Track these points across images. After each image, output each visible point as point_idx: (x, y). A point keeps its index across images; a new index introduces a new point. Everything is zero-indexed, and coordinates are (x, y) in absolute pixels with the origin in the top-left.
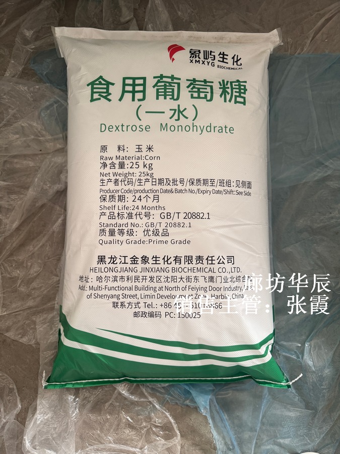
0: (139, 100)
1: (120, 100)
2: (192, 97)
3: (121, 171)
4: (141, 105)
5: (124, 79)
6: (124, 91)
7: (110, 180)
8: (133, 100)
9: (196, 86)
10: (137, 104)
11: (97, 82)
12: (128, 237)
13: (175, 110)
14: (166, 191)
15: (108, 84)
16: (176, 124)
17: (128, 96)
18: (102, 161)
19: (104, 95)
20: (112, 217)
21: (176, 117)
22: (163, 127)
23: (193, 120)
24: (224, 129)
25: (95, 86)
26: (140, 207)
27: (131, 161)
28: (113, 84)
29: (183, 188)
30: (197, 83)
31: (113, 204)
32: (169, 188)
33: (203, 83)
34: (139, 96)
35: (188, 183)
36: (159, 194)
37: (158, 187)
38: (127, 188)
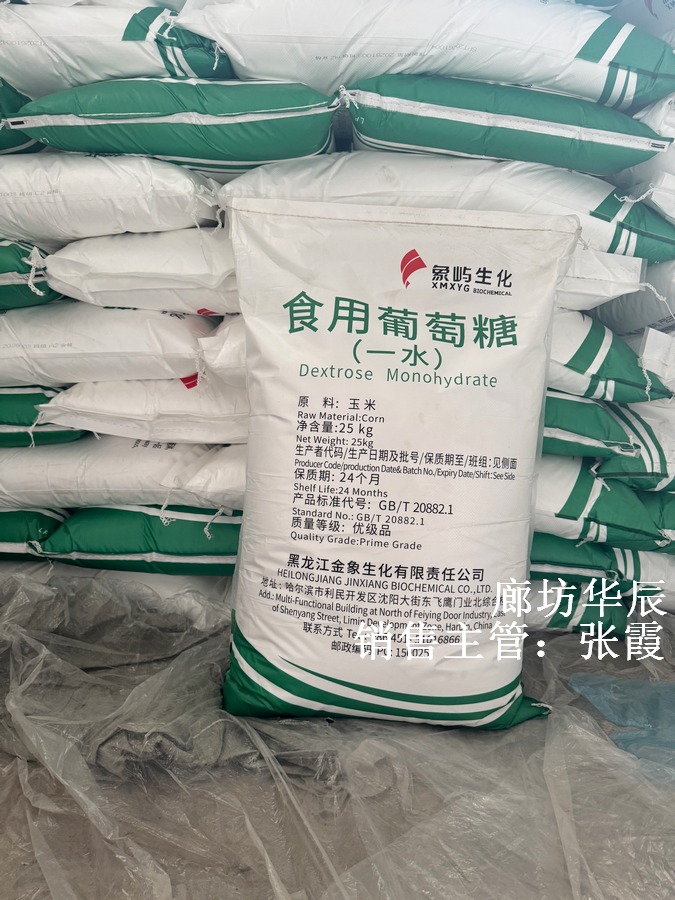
0: (358, 332)
1: (331, 329)
2: (434, 338)
3: (325, 435)
4: (360, 341)
5: (338, 300)
6: (336, 317)
7: (309, 448)
8: (350, 330)
9: (440, 325)
10: (356, 337)
11: (298, 302)
12: (331, 533)
13: (411, 352)
14: (390, 470)
15: (314, 303)
16: (412, 370)
17: (342, 325)
18: (300, 420)
19: (308, 321)
20: (310, 501)
21: (411, 360)
22: (391, 375)
23: (436, 369)
24: (482, 380)
25: (295, 308)
26: (351, 491)
27: (342, 421)
28: (321, 305)
29: (415, 466)
30: (441, 319)
31: (312, 482)
32: (395, 465)
33: (450, 320)
34: (358, 325)
35: (424, 459)
36: (380, 473)
37: (378, 463)
38: (333, 461)
